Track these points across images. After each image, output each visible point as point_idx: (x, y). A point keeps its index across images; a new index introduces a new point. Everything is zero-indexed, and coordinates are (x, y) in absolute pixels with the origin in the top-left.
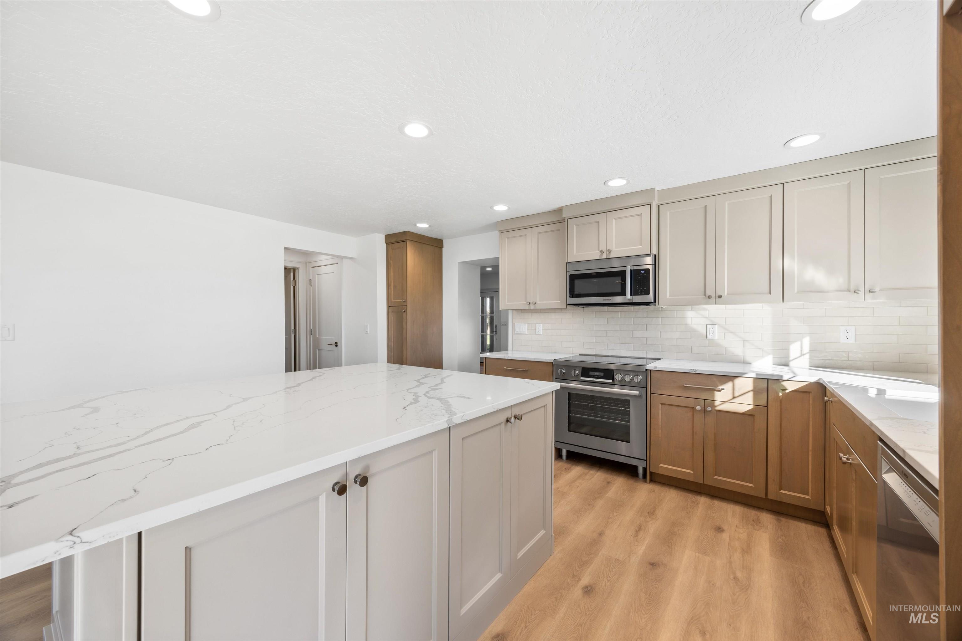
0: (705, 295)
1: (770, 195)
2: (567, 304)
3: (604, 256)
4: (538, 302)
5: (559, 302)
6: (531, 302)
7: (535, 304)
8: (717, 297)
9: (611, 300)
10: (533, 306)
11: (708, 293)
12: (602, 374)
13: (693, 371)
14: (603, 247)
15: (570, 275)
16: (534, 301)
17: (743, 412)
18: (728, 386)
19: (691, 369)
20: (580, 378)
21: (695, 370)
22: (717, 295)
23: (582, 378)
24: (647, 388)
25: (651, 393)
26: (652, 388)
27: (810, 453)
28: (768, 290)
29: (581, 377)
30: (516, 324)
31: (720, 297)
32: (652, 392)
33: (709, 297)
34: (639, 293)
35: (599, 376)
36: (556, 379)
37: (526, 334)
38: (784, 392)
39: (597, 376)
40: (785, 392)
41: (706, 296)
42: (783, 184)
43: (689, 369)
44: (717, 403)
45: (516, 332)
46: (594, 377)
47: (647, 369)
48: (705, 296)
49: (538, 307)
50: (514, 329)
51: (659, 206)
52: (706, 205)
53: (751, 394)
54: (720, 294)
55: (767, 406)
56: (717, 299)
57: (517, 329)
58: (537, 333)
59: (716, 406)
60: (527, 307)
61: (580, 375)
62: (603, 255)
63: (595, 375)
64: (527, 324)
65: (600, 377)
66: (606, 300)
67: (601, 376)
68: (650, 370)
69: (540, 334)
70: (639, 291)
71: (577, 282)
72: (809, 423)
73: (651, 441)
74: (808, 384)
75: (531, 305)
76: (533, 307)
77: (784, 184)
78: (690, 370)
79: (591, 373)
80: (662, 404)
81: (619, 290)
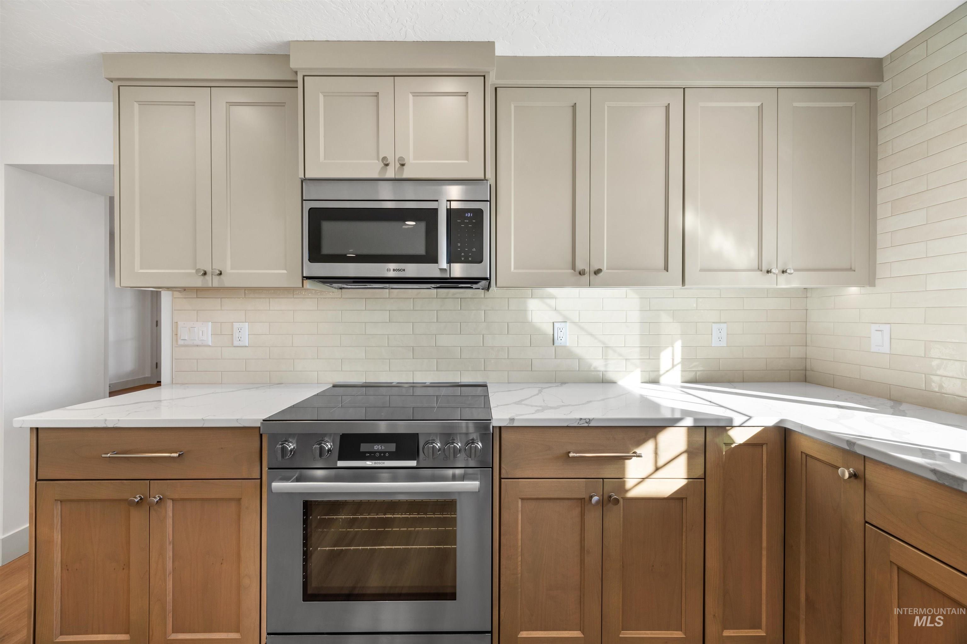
0: (574, 267)
1: (667, 105)
2: (303, 277)
3: (390, 173)
4: (228, 269)
5: (285, 272)
6: (209, 269)
7: (220, 274)
8: (593, 272)
9: (404, 270)
10: (216, 279)
11: (580, 266)
12: (392, 447)
13: (584, 421)
14: (387, 151)
15: (310, 209)
16: (218, 267)
17: (669, 496)
18: (647, 449)
19: (581, 419)
20: (336, 464)
21: (588, 421)
22: (593, 270)
23: (340, 464)
24: (492, 468)
25: (500, 478)
26: (503, 465)
27: (764, 553)
28: (662, 264)
29: (339, 460)
30: (180, 324)
31: (598, 272)
32: (502, 476)
33: (582, 273)
34: (463, 259)
35: (385, 453)
36: (269, 469)
37: (209, 346)
38: (728, 447)
39: (380, 452)
40: (730, 447)
41: (575, 270)
42: (684, 89)
43: (577, 419)
44: (629, 484)
45: (181, 342)
46: (372, 456)
47: (494, 425)
48: (572, 271)
49: (227, 281)
50: (175, 334)
51: (496, 89)
52: (575, 103)
53: (683, 459)
54: (597, 267)
55: (705, 479)
56: (593, 277)
57: (184, 334)
58: (236, 343)
59: (627, 491)
60: (199, 282)
61: (336, 454)
62: (386, 170)
63: (375, 452)
64: (210, 323)
65: (387, 455)
66: (394, 270)
67: (388, 452)
68: (500, 428)
69: (241, 344)
70: (463, 254)
71: (327, 227)
72: (762, 499)
73: (502, 586)
74: (763, 429)
75: (209, 277)
76: (216, 282)
77: (686, 89)
78: (578, 421)
79: (364, 447)
80: (522, 499)
81: (421, 250)
